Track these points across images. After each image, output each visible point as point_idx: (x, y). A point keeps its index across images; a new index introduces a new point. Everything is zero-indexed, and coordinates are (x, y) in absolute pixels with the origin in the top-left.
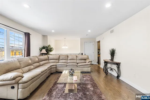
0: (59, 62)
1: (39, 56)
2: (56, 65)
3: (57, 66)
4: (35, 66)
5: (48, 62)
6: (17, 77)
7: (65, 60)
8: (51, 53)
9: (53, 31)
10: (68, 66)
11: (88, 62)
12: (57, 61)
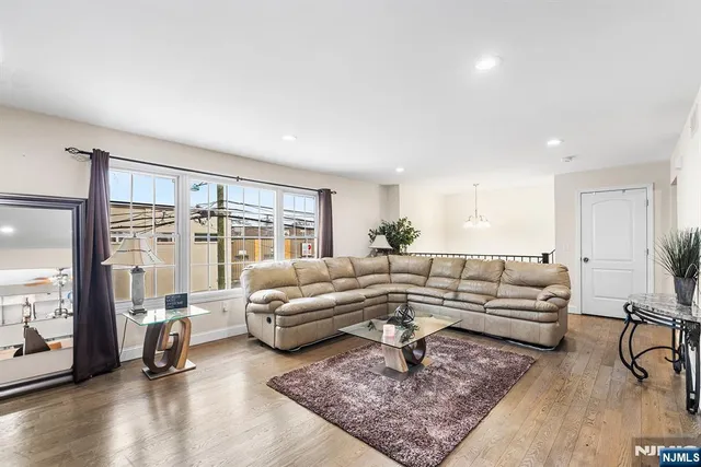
0: (429, 283)
1: (370, 256)
2: (407, 294)
3: (410, 297)
4: (338, 287)
5: (388, 280)
6: (273, 300)
7: (448, 277)
8: (410, 248)
9: (400, 170)
10: (446, 303)
11: (542, 297)
12: (421, 279)
